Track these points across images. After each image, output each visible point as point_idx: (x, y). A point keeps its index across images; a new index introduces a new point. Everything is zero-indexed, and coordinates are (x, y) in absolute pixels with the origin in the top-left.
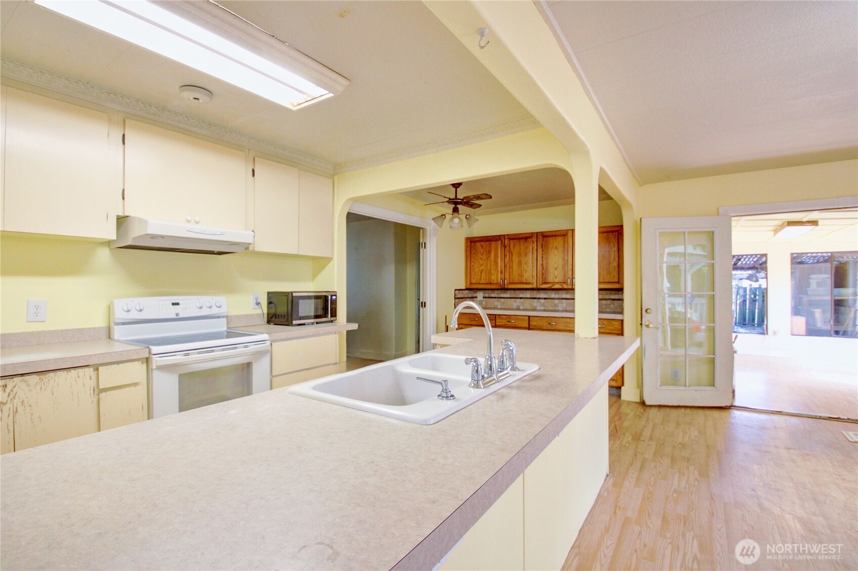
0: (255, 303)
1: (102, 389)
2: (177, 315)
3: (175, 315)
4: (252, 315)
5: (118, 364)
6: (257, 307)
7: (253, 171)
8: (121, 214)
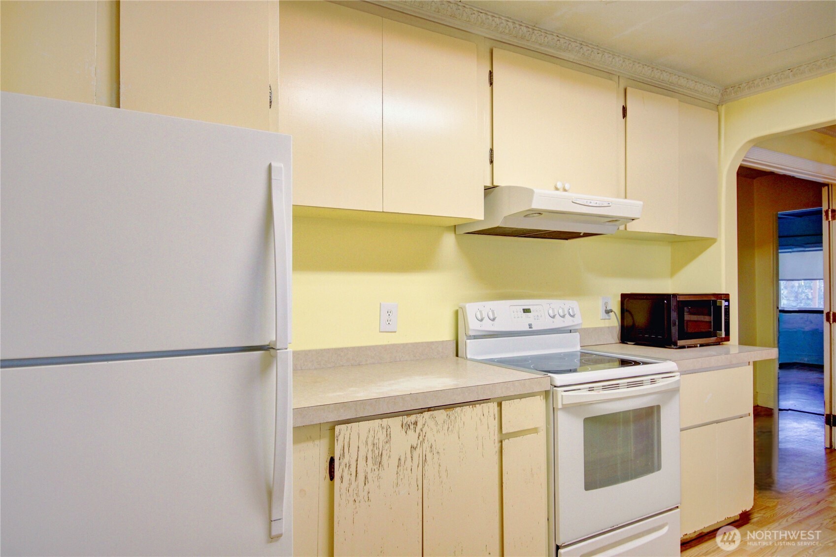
0: (604, 311)
1: (506, 434)
2: (530, 326)
3: (528, 327)
4: (601, 329)
5: (520, 398)
6: (606, 316)
7: (624, 110)
8: (489, 184)
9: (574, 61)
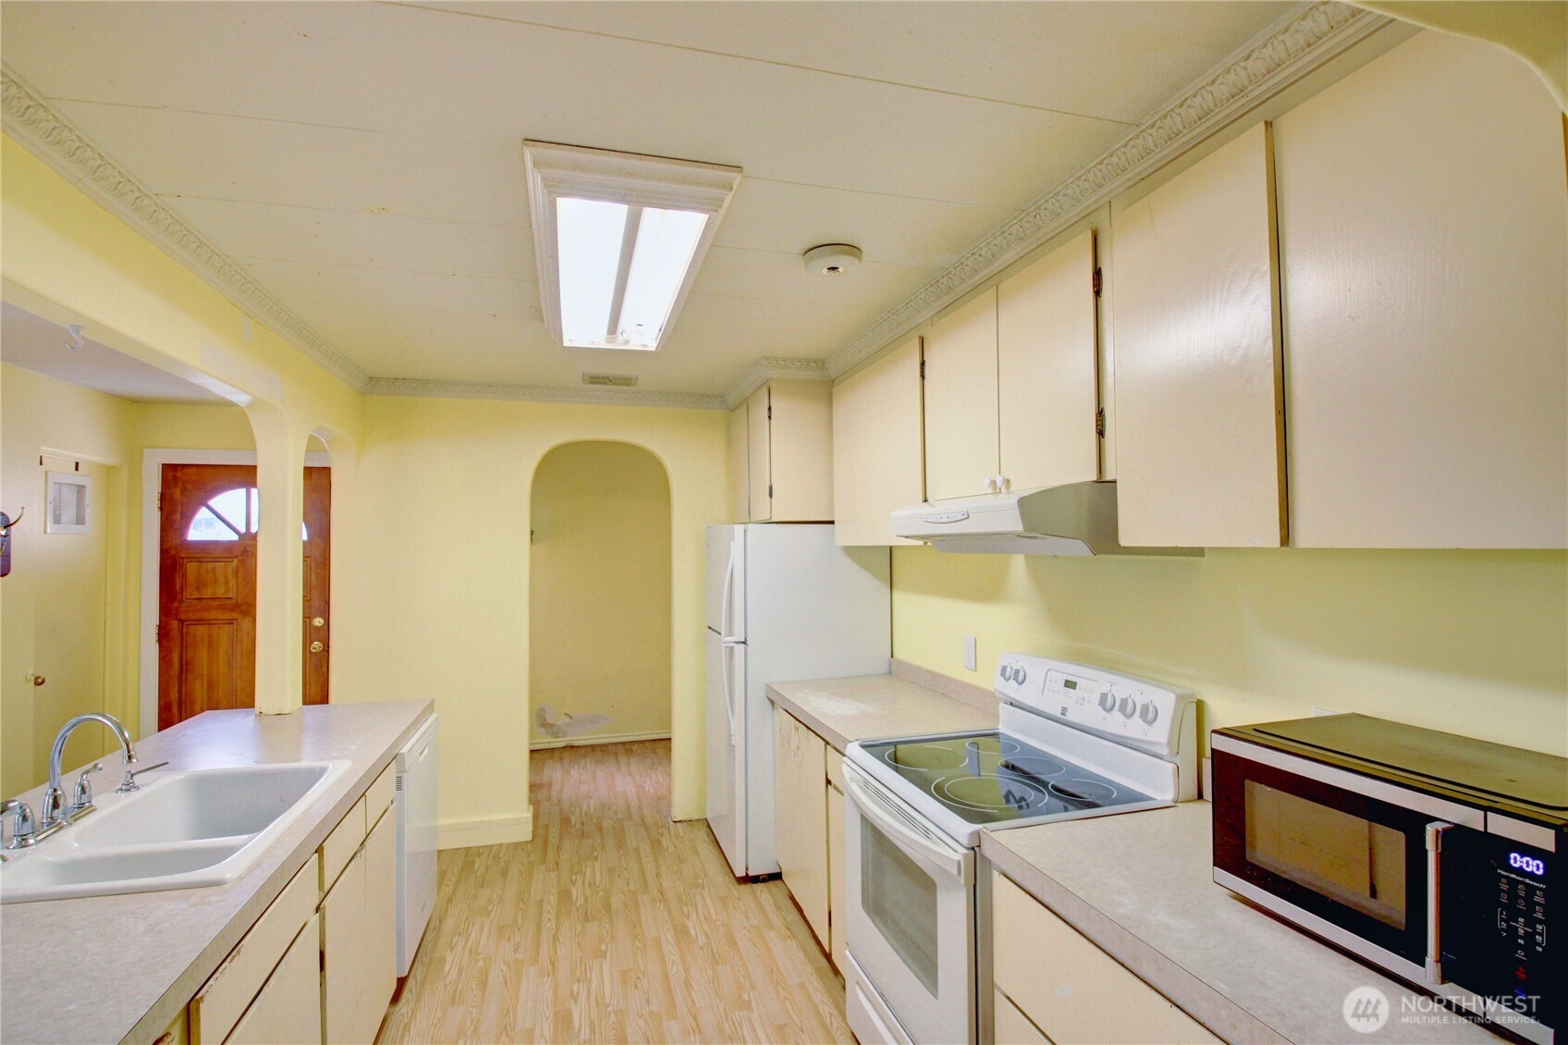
9: (1021, 255)
